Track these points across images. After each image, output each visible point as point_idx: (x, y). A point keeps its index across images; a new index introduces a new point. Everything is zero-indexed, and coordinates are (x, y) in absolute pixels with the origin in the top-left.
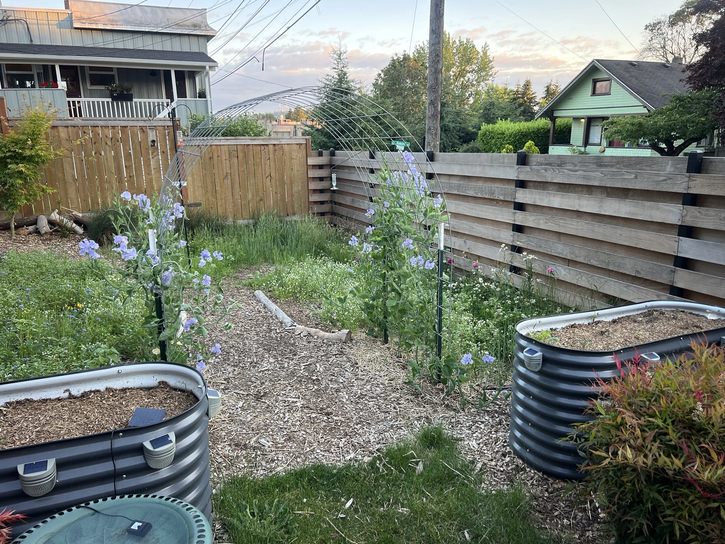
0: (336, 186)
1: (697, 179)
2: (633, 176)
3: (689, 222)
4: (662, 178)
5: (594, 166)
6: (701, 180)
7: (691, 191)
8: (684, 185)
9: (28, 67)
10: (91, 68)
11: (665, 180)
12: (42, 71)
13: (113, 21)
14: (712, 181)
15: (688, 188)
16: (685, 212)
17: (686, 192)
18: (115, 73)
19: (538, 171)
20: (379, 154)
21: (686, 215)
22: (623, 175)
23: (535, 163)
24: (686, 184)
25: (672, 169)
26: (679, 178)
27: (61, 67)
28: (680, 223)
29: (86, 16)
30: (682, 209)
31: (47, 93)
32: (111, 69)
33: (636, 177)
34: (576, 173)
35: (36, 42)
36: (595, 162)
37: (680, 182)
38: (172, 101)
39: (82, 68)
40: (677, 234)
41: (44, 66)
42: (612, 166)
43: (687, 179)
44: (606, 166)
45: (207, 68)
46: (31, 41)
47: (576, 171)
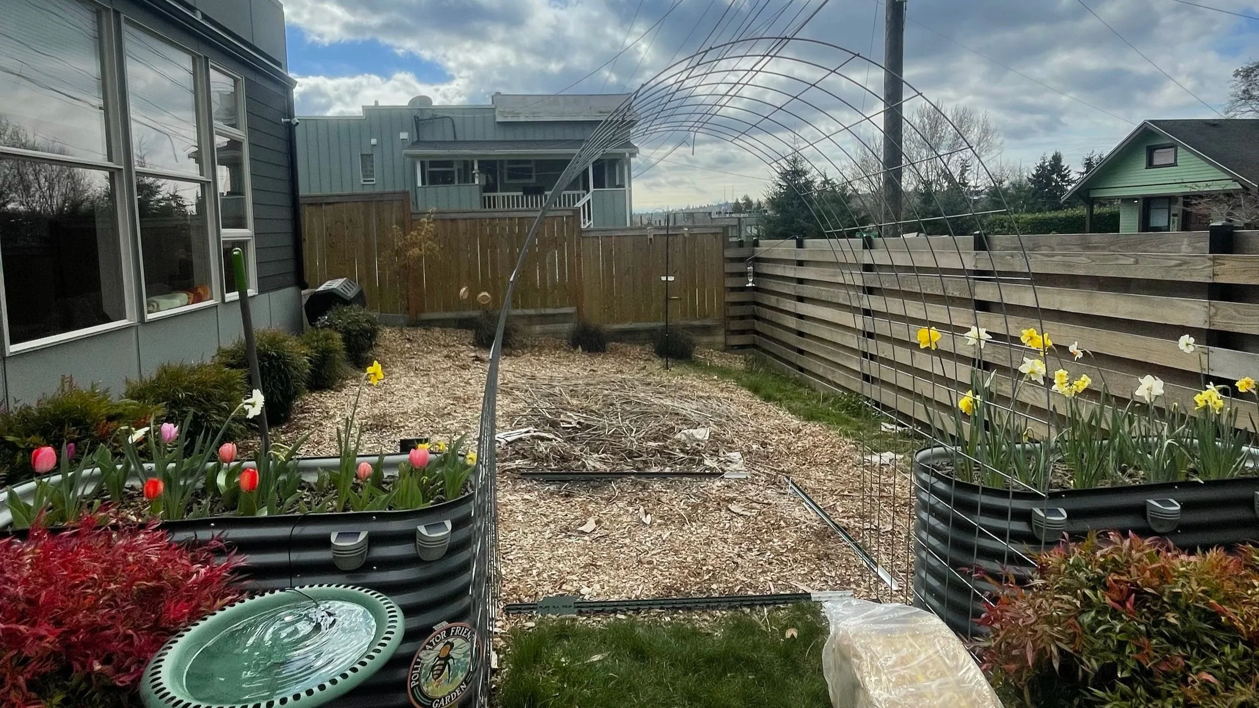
0: (753, 282)
1: (1226, 262)
2: (1132, 260)
3: (1221, 324)
4: (1173, 263)
5: (1078, 249)
6: (1233, 263)
7: (1219, 280)
8: (1208, 271)
9: (449, 164)
10: (510, 162)
11: (1180, 265)
12: (462, 167)
13: (533, 113)
14: (1250, 265)
15: (1214, 275)
16: (1213, 310)
17: (1211, 281)
18: (532, 165)
19: (1002, 257)
20: (808, 242)
21: (1216, 314)
22: (1117, 259)
23: (998, 248)
24: (1211, 269)
25: (1190, 249)
26: (1199, 262)
27: (479, 162)
28: (1206, 327)
29: (508, 110)
30: (1207, 305)
31: (465, 189)
32: (528, 162)
33: (1137, 262)
34: (1053, 259)
35: (460, 138)
36: (1079, 242)
37: (1200, 267)
38: (588, 191)
39: (502, 162)
40: (1205, 342)
41: (465, 161)
42: (1103, 248)
43: (1210, 263)
44: (1095, 248)
45: (627, 155)
46: (455, 137)
47: (1053, 256)
